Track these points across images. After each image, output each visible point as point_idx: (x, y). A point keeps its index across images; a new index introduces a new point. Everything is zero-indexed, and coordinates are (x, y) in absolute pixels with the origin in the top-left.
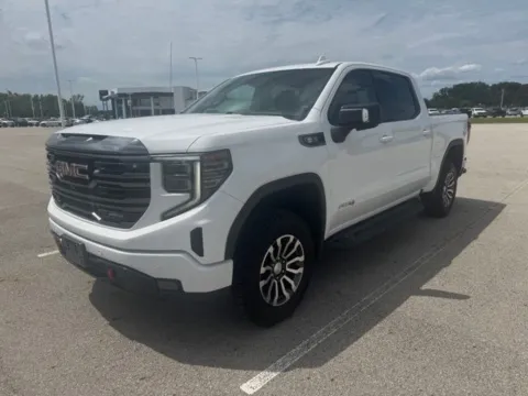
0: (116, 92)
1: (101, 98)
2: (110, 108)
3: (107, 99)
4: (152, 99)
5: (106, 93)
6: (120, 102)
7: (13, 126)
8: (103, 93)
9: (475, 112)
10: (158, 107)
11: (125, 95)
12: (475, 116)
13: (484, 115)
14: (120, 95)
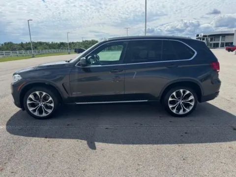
10: (223, 42)
14: (204, 36)
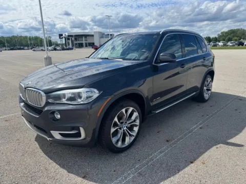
0: (67, 34)
1: (60, 38)
2: (64, 42)
3: (63, 38)
4: (84, 37)
5: (62, 35)
6: (69, 39)
8: (60, 36)
10: (86, 42)
11: (71, 36)
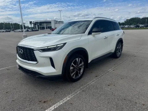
0: (35, 22)
1: (30, 24)
2: (33, 26)
3: (32, 24)
4: (45, 24)
6: (36, 25)
7: (6, 32)
8: (31, 22)
9: (140, 26)
10: (47, 26)
11: (37, 23)
12: (141, 27)
13: (143, 27)
